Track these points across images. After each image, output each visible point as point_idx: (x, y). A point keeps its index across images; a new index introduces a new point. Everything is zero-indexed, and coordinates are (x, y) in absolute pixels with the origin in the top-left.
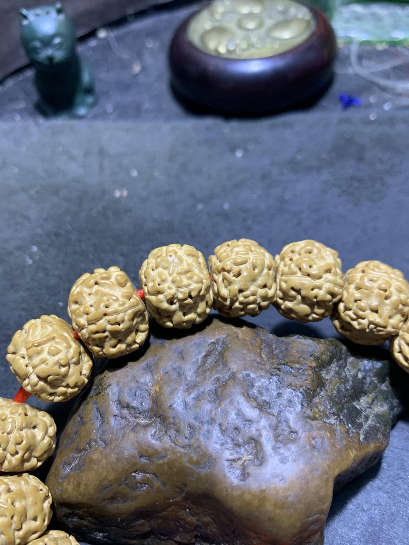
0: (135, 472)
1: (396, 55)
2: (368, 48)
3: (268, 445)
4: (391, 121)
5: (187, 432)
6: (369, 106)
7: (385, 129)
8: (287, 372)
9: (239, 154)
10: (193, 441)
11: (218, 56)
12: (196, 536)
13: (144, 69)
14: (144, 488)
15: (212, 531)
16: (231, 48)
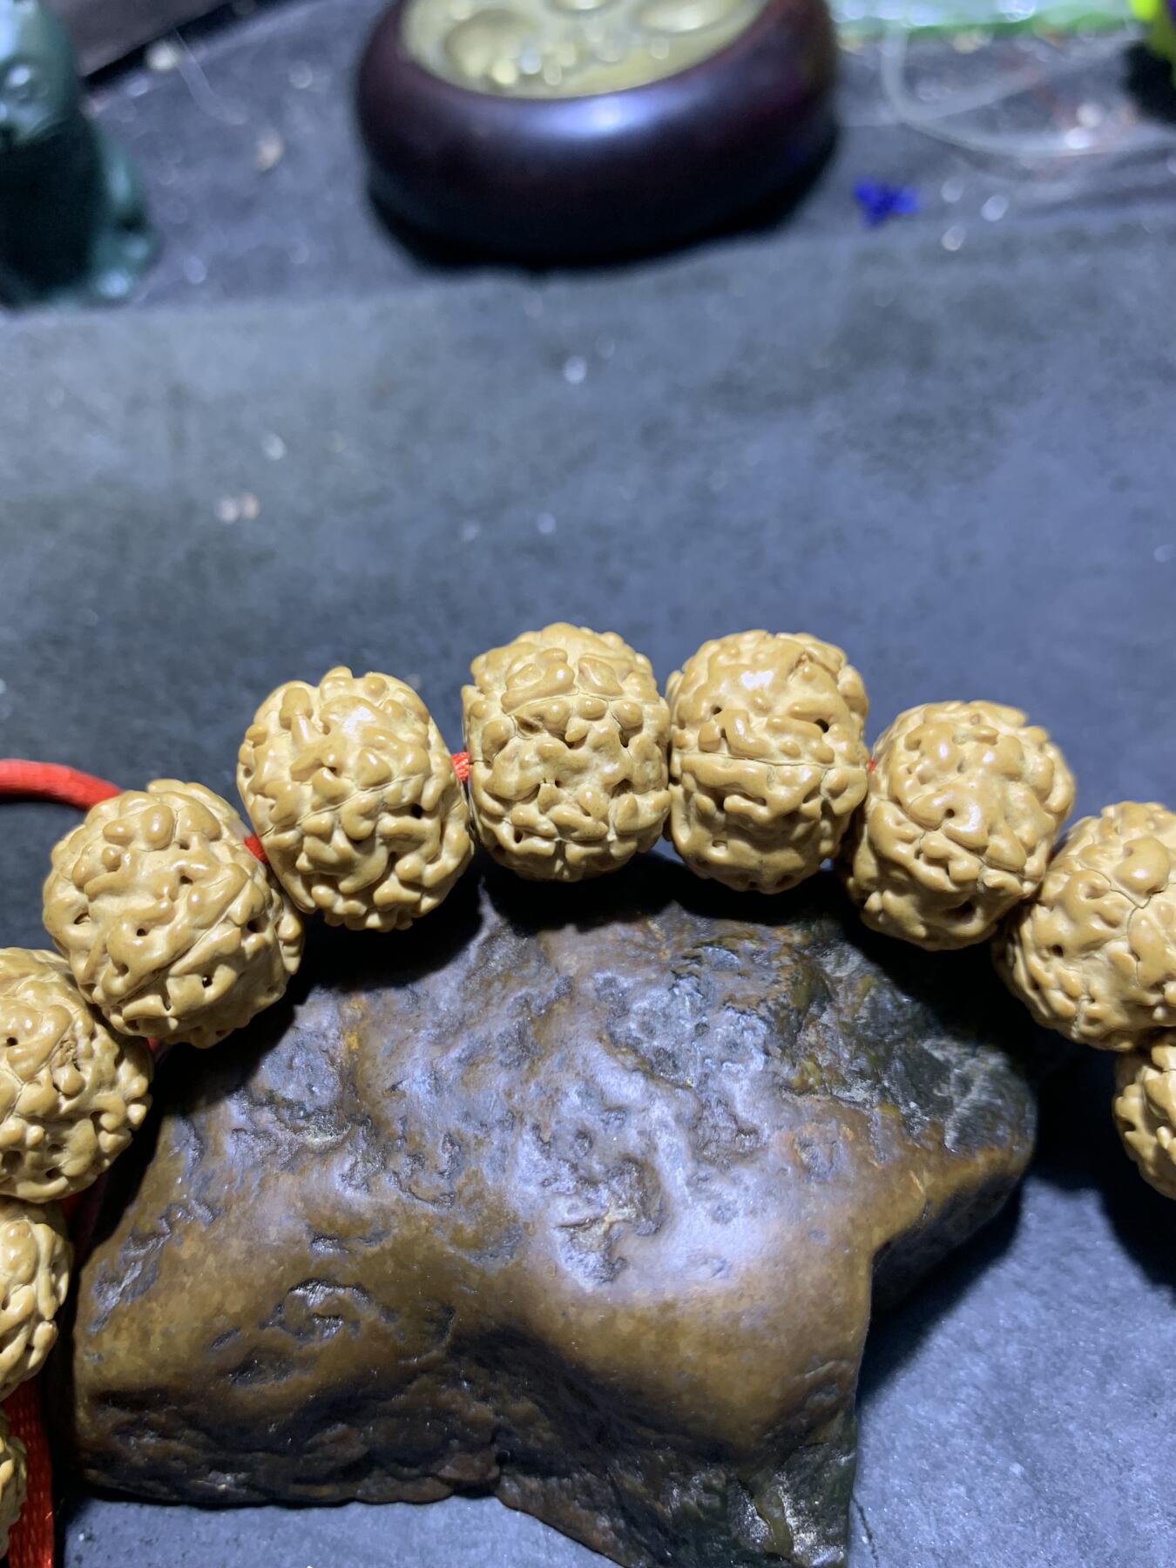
0: (303, 1284)
1: (1012, 63)
2: (932, 48)
3: (675, 1174)
4: (1007, 249)
5: (444, 1159)
6: (943, 212)
7: (992, 272)
8: (720, 966)
9: (576, 373)
10: (461, 1180)
11: (495, 95)
12: (501, 1461)
13: (291, 152)
14: (334, 1331)
15: (539, 1438)
16: (531, 68)
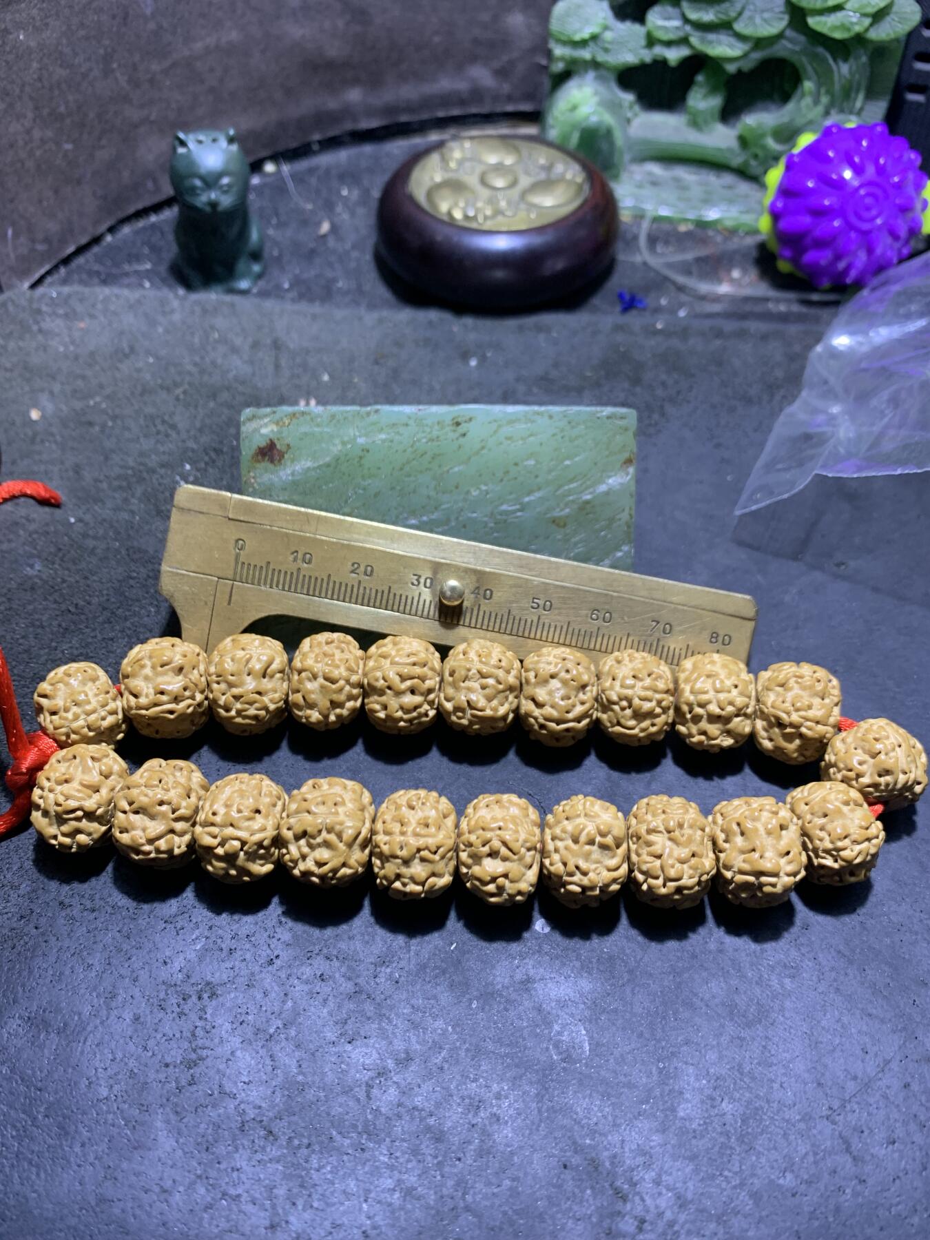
1: (704, 241)
2: (667, 227)
4: (684, 332)
6: (658, 310)
7: (675, 343)
9: (473, 363)
11: (451, 223)
13: (334, 229)
16: (471, 213)
